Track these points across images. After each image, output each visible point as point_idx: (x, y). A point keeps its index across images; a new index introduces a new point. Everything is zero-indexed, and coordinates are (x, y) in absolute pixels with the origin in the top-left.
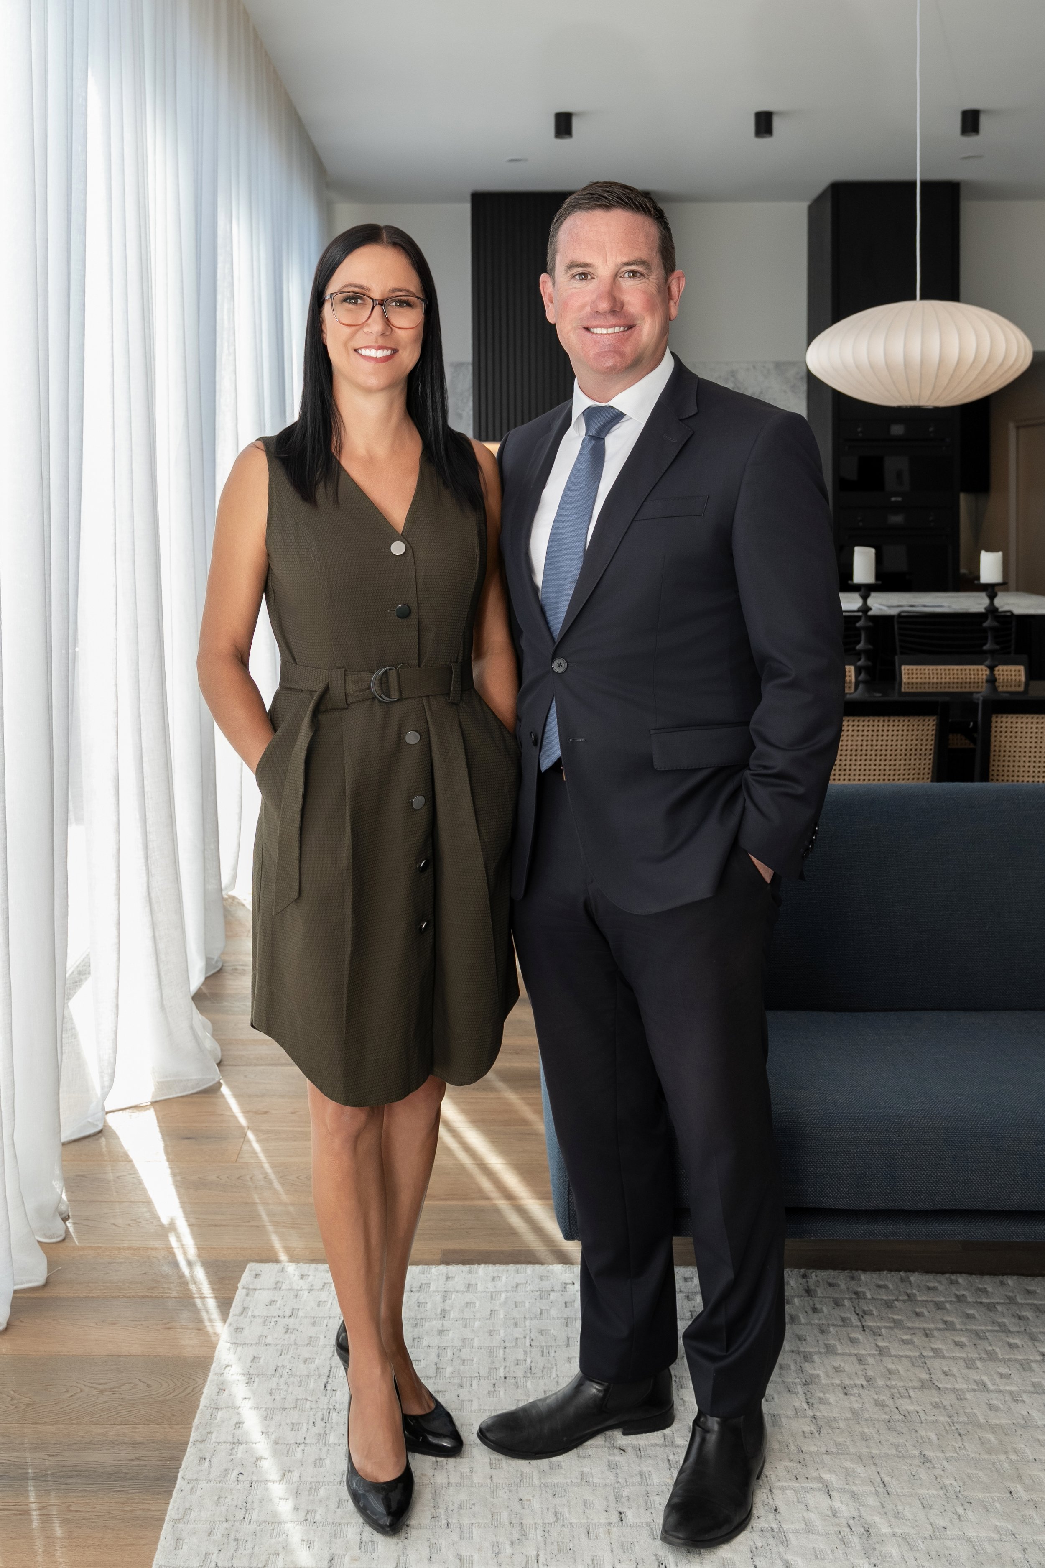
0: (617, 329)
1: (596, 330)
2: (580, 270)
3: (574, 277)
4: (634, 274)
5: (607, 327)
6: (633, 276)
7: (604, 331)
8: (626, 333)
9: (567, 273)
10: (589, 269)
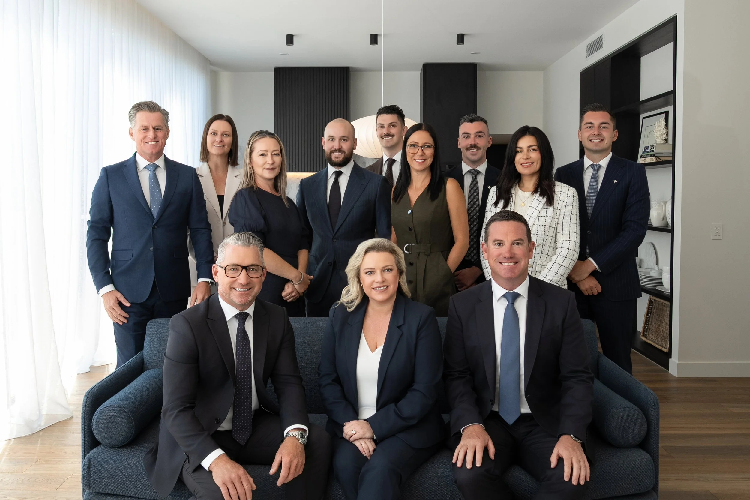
0: (512, 264)
1: (504, 264)
2: (498, 242)
3: (496, 244)
4: (518, 244)
5: (508, 263)
6: (517, 244)
7: (507, 264)
8: (515, 265)
9: (493, 243)
10: (502, 242)
